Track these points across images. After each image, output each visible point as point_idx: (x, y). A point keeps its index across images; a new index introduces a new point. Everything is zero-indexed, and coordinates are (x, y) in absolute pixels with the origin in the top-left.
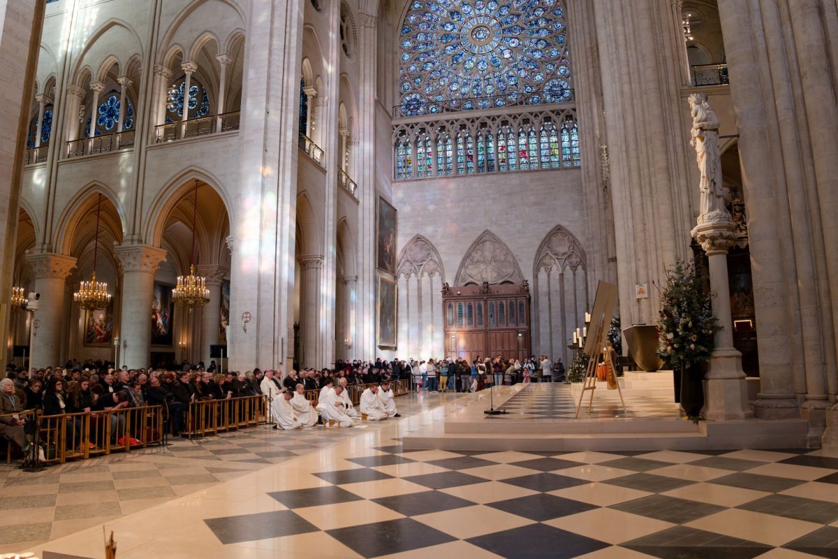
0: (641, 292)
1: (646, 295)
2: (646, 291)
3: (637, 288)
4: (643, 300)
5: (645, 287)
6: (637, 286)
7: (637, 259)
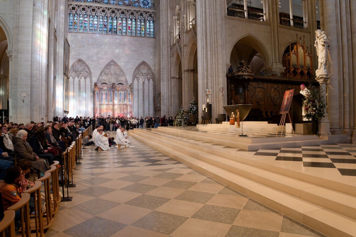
0: (209, 92)
1: (211, 93)
2: (211, 91)
3: (207, 90)
4: (209, 95)
5: (211, 90)
6: (207, 89)
7: (207, 79)
